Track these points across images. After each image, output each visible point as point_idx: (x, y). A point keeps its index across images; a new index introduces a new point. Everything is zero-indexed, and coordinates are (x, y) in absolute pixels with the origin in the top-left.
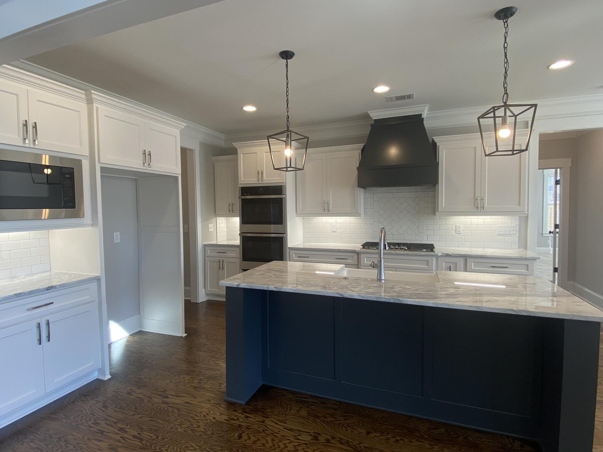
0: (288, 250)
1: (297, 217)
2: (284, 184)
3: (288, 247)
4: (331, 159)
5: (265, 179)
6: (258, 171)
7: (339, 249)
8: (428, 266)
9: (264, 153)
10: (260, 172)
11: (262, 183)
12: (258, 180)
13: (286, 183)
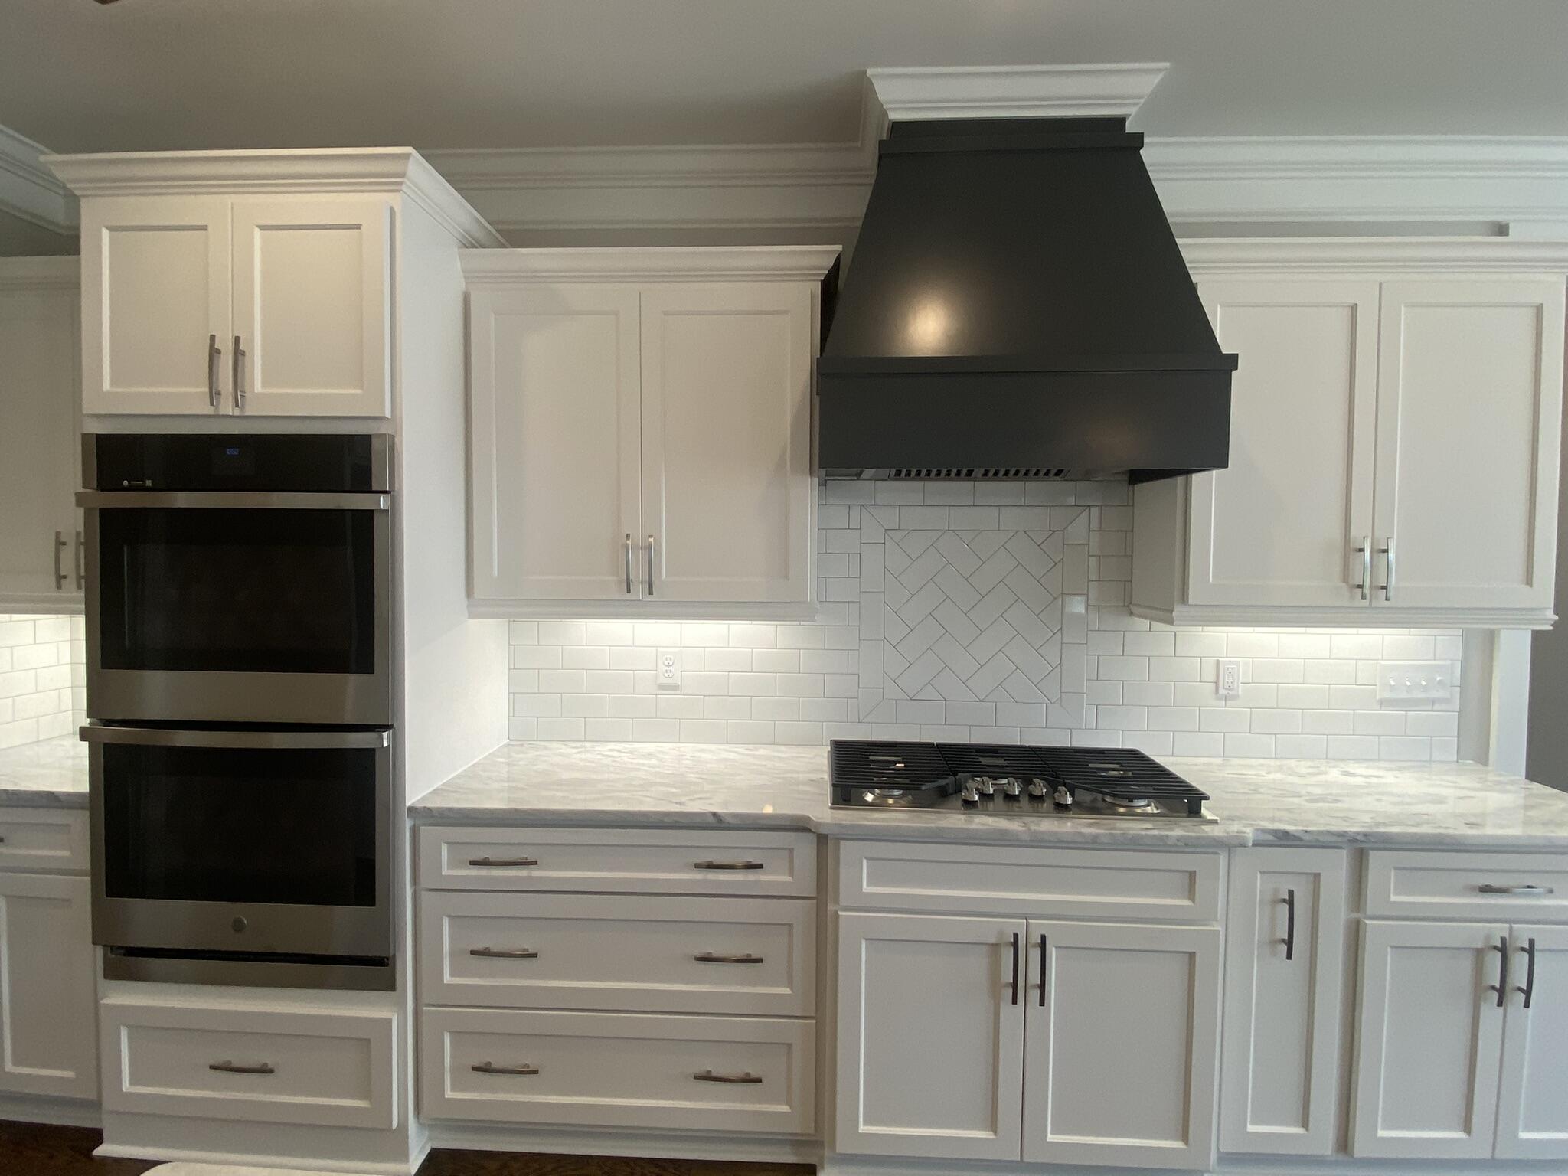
0: (408, 824)
1: (471, 616)
2: (384, 429)
3: (408, 803)
4: (665, 313)
5: (258, 388)
6: (213, 337)
7: (714, 814)
8: (1191, 896)
9: (257, 232)
10: (226, 346)
11: (237, 412)
12: (214, 394)
13: (395, 420)
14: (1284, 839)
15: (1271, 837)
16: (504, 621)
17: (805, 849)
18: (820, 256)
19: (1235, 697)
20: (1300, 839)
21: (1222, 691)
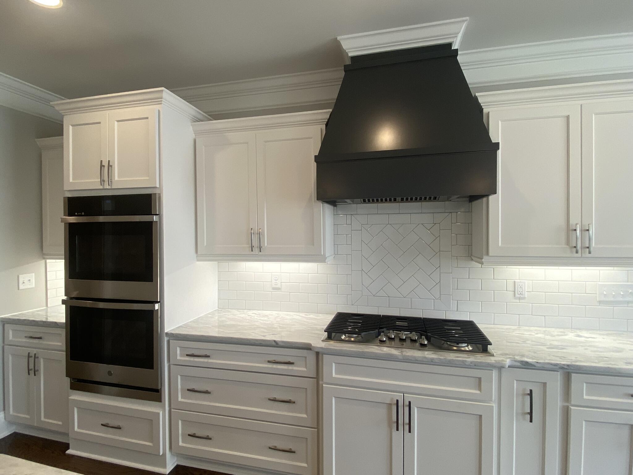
0: (166, 339)
1: (198, 261)
2: (157, 192)
3: (166, 331)
4: (266, 142)
5: (116, 178)
6: (101, 161)
7: (275, 341)
8: (480, 389)
9: (116, 123)
10: (105, 164)
11: (110, 187)
12: (102, 181)
13: (160, 188)
14: (526, 365)
15: (519, 364)
16: (216, 263)
17: (311, 358)
18: (324, 114)
19: (524, 298)
20: (535, 366)
21: (517, 295)
